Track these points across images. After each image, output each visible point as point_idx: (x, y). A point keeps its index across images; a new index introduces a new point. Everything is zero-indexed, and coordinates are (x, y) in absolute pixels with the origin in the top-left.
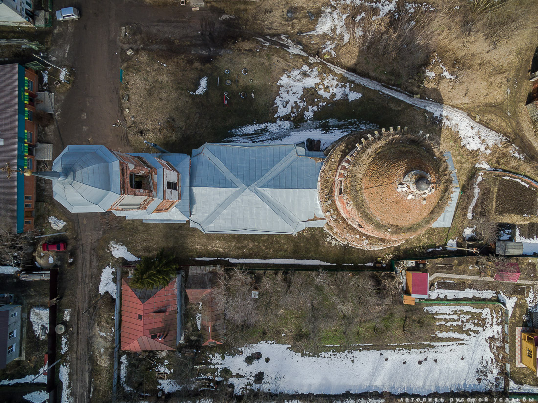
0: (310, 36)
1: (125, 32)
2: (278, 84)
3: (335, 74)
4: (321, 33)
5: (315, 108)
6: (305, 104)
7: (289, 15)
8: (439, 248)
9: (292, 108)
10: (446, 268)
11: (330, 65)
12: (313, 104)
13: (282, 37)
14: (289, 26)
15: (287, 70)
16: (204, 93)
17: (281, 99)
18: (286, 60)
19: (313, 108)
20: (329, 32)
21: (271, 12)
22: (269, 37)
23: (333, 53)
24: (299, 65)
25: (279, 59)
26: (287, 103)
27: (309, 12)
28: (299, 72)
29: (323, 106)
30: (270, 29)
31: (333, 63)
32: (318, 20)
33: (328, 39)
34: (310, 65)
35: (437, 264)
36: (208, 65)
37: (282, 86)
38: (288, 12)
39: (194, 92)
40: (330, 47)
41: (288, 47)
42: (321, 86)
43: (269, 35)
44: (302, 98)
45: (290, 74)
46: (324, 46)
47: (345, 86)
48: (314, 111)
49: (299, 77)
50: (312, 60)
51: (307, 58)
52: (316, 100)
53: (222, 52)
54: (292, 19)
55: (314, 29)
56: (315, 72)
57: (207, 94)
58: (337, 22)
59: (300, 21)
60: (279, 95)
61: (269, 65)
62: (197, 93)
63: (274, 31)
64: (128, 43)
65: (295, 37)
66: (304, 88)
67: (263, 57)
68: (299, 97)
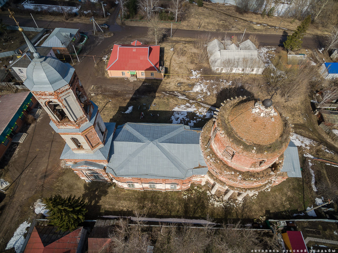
0: (190, 93)
1: (93, 87)
2: (173, 110)
3: (205, 107)
4: (195, 91)
5: (195, 121)
6: (189, 119)
7: (178, 85)
8: (301, 214)
9: (181, 121)
10: (314, 232)
11: (201, 104)
12: (193, 119)
13: (175, 92)
14: (179, 88)
15: (178, 105)
16: (130, 113)
17: (174, 117)
18: (177, 101)
19: (193, 121)
20: (200, 91)
21: (169, 83)
22: (168, 92)
23: (203, 99)
24: (184, 103)
25: (174, 100)
26: (178, 118)
27: (188, 84)
28: (184, 106)
29: (199, 121)
30: (169, 89)
31: (203, 103)
32: (193, 87)
33: (199, 94)
34: (190, 103)
35: (305, 228)
36: (135, 101)
37: (175, 111)
38: (178, 84)
39: (125, 112)
40: (201, 97)
41: (178, 96)
42: (197, 112)
43: (168, 91)
44: (187, 116)
45: (180, 107)
46: (198, 96)
47: (211, 113)
48: (194, 123)
49: (184, 108)
50: (191, 101)
51: (189, 101)
52: (195, 118)
53: (143, 97)
54: (180, 86)
55: (192, 90)
56: (193, 106)
57: (131, 113)
58: (203, 87)
59: (184, 87)
60: (173, 115)
61: (168, 103)
62: (126, 112)
63: (171, 90)
64: (93, 91)
65: (182, 93)
66: (188, 113)
67: (165, 99)
68: (185, 116)
